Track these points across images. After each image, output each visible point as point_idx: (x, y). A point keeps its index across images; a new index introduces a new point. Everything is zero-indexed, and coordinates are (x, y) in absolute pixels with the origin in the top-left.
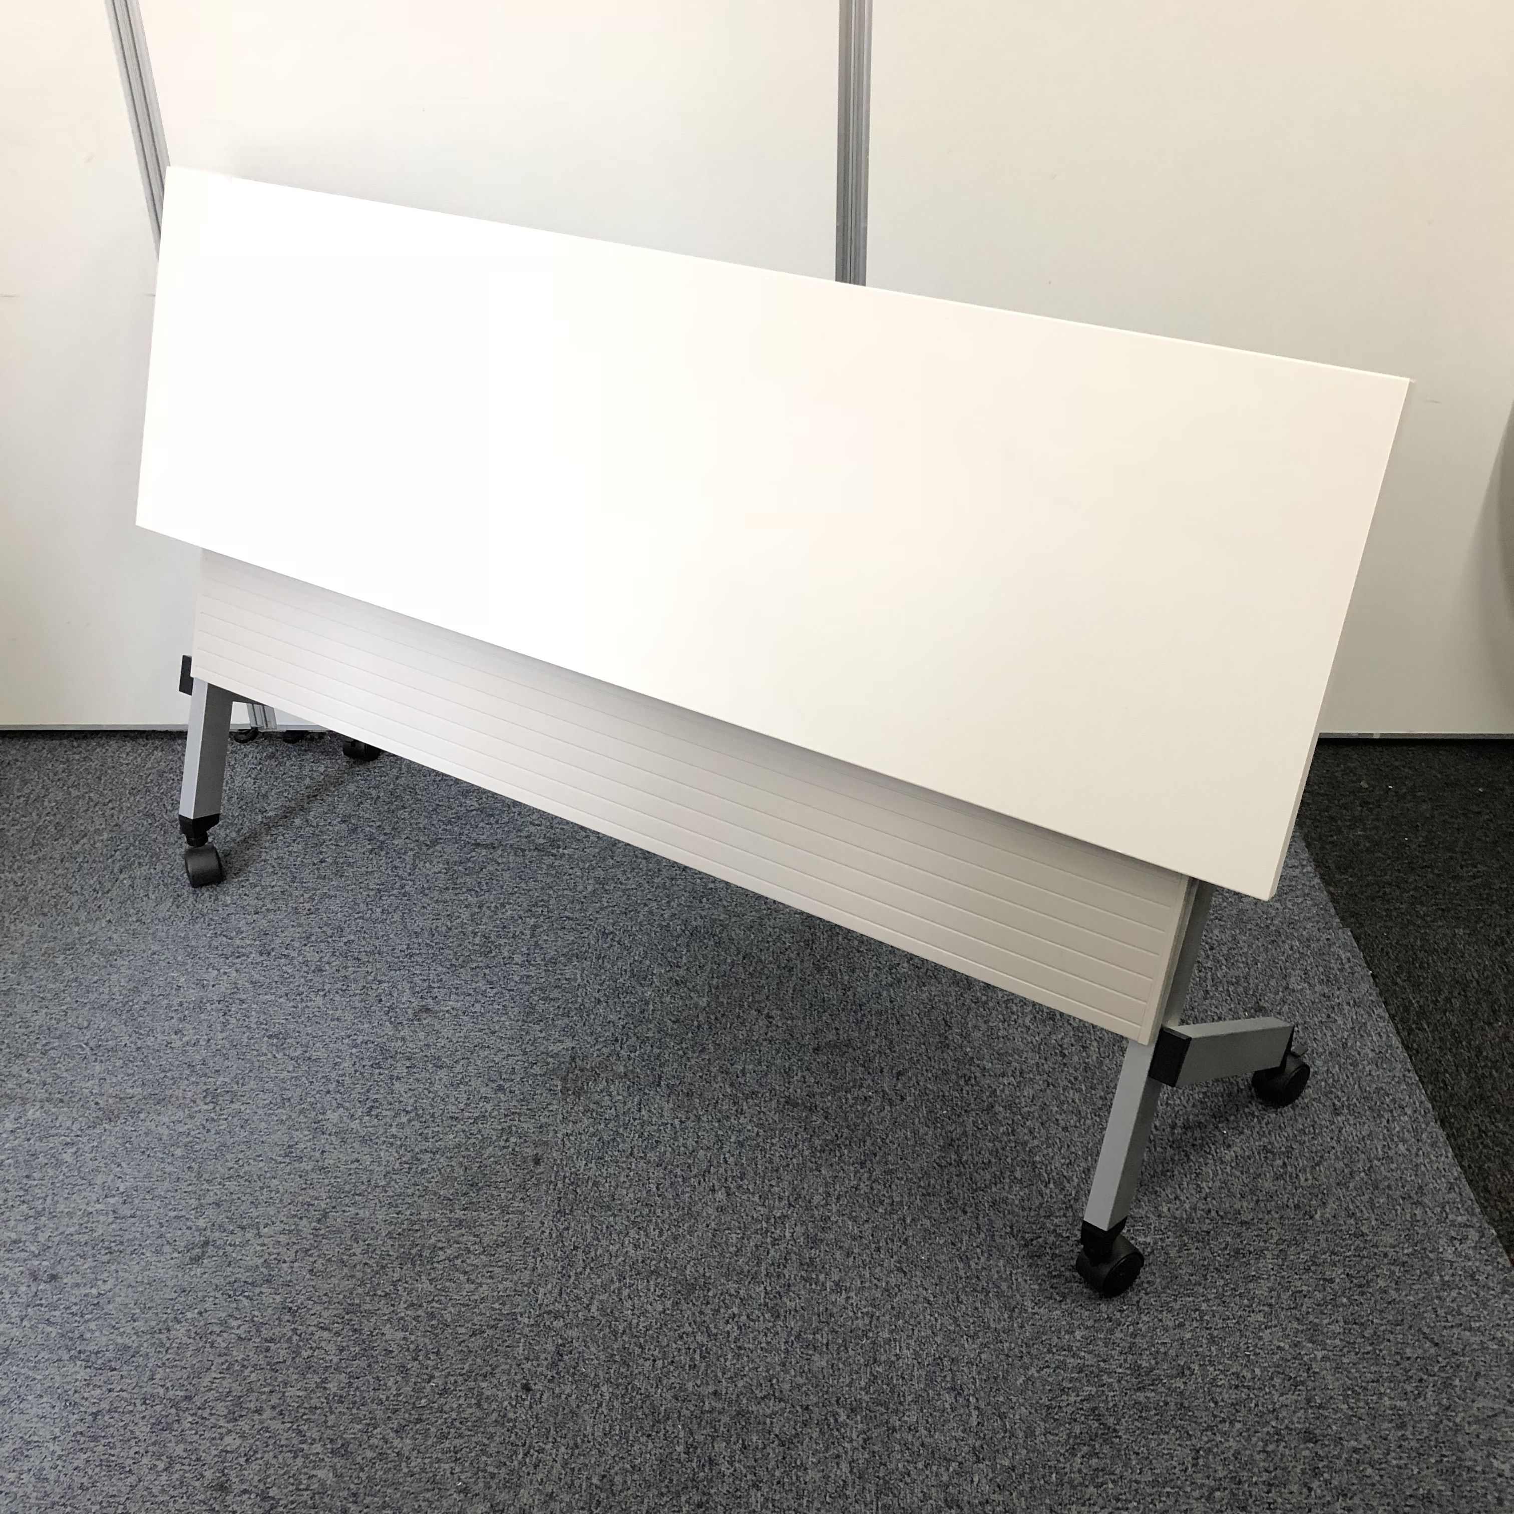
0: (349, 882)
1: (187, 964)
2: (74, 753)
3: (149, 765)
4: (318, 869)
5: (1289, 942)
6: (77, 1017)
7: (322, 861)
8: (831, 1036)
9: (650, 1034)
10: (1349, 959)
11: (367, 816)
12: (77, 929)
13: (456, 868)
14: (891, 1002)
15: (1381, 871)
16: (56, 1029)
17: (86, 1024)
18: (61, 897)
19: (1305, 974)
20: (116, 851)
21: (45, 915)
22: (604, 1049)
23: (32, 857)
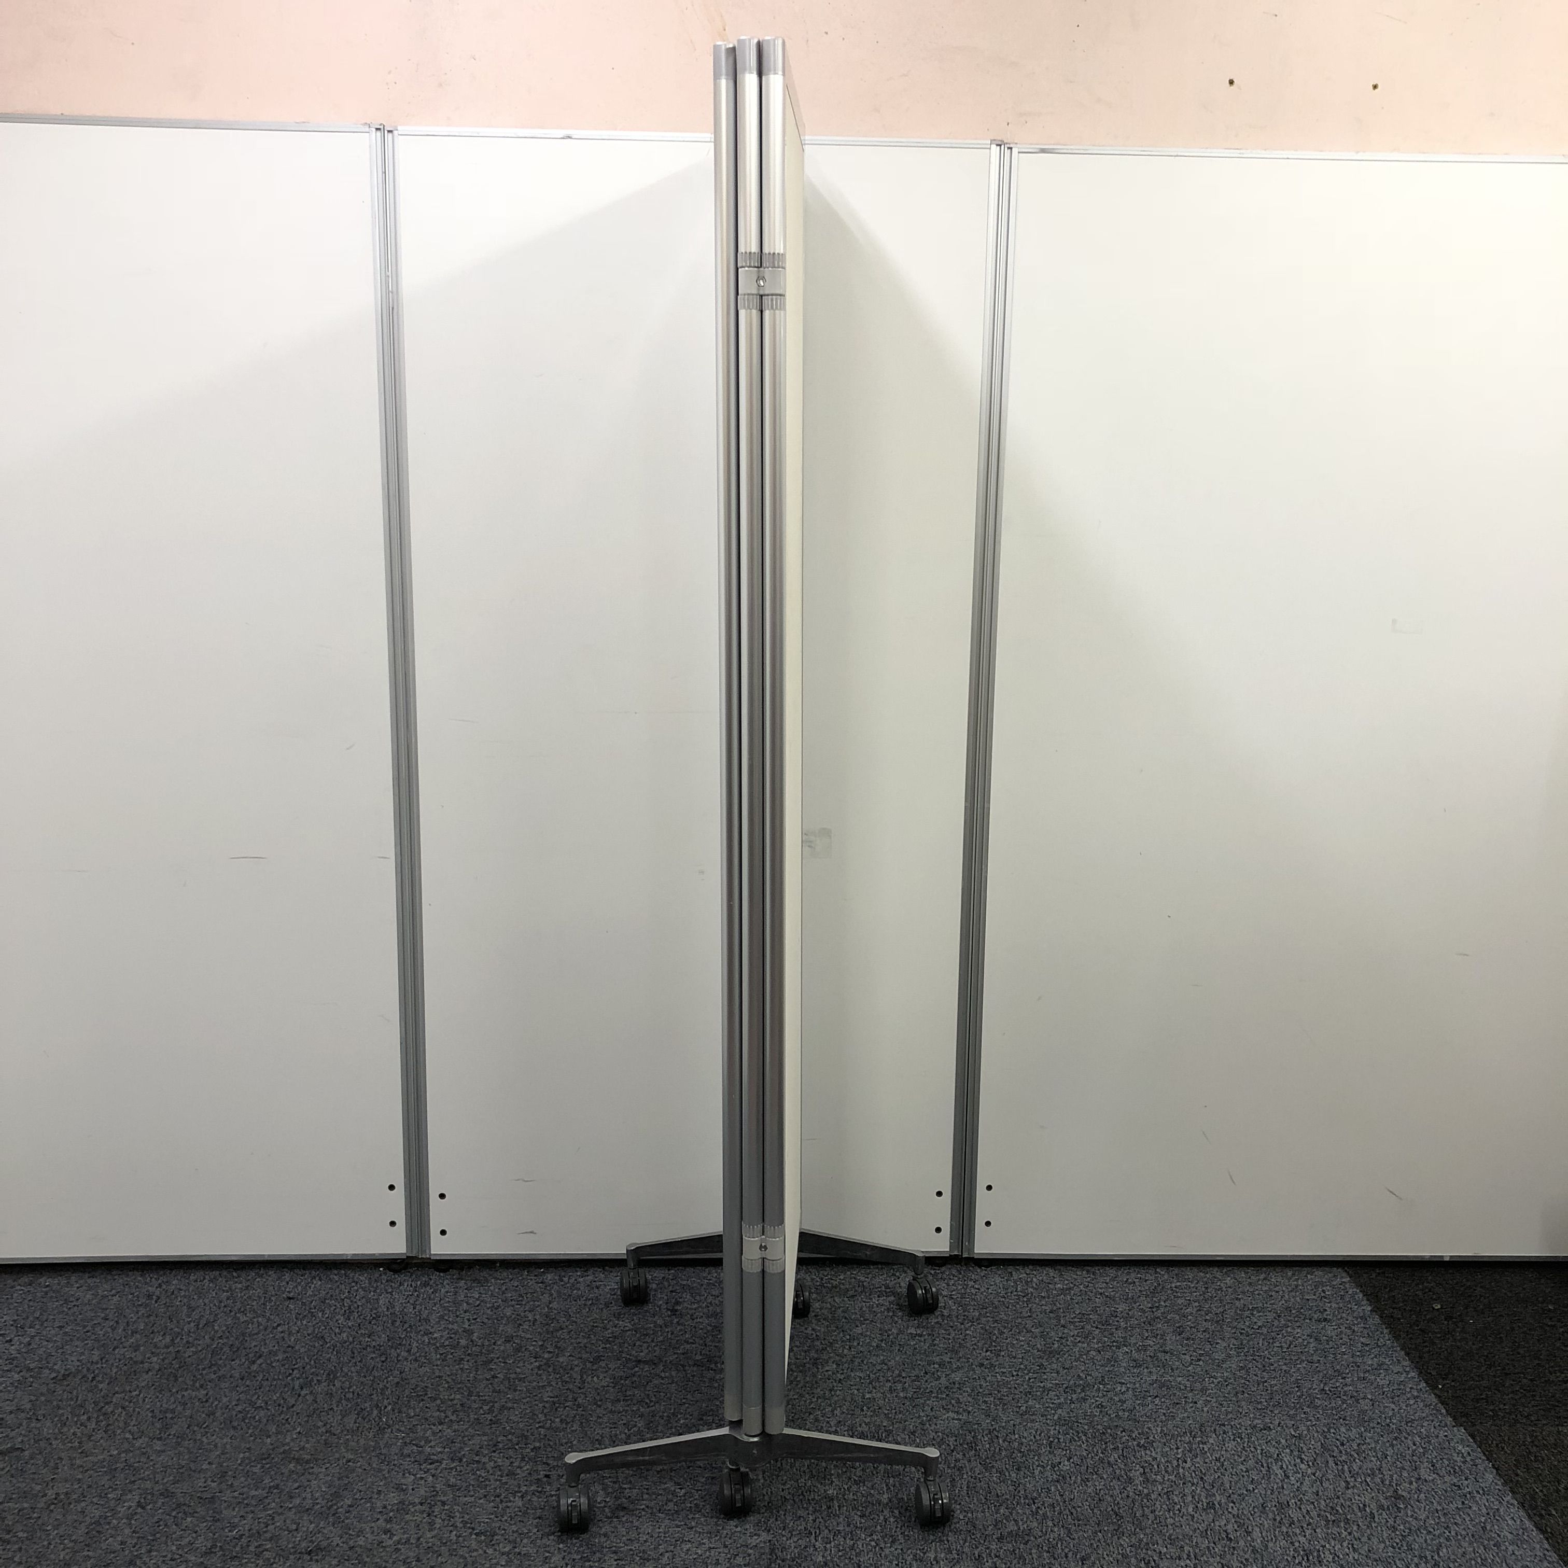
0: (523, 1395)
1: (384, 1470)
2: (236, 1282)
3: (310, 1293)
4: (491, 1384)
5: (1410, 1438)
6: (285, 1521)
7: (494, 1377)
8: (1012, 1527)
9: (841, 1528)
10: (1469, 1453)
11: (529, 1336)
12: (269, 1440)
13: (622, 1382)
14: (1062, 1496)
15: (1479, 1376)
16: (265, 1532)
17: (294, 1527)
18: (248, 1412)
19: (1433, 1466)
20: (293, 1371)
21: (234, 1428)
22: (800, 1541)
23: (213, 1376)
